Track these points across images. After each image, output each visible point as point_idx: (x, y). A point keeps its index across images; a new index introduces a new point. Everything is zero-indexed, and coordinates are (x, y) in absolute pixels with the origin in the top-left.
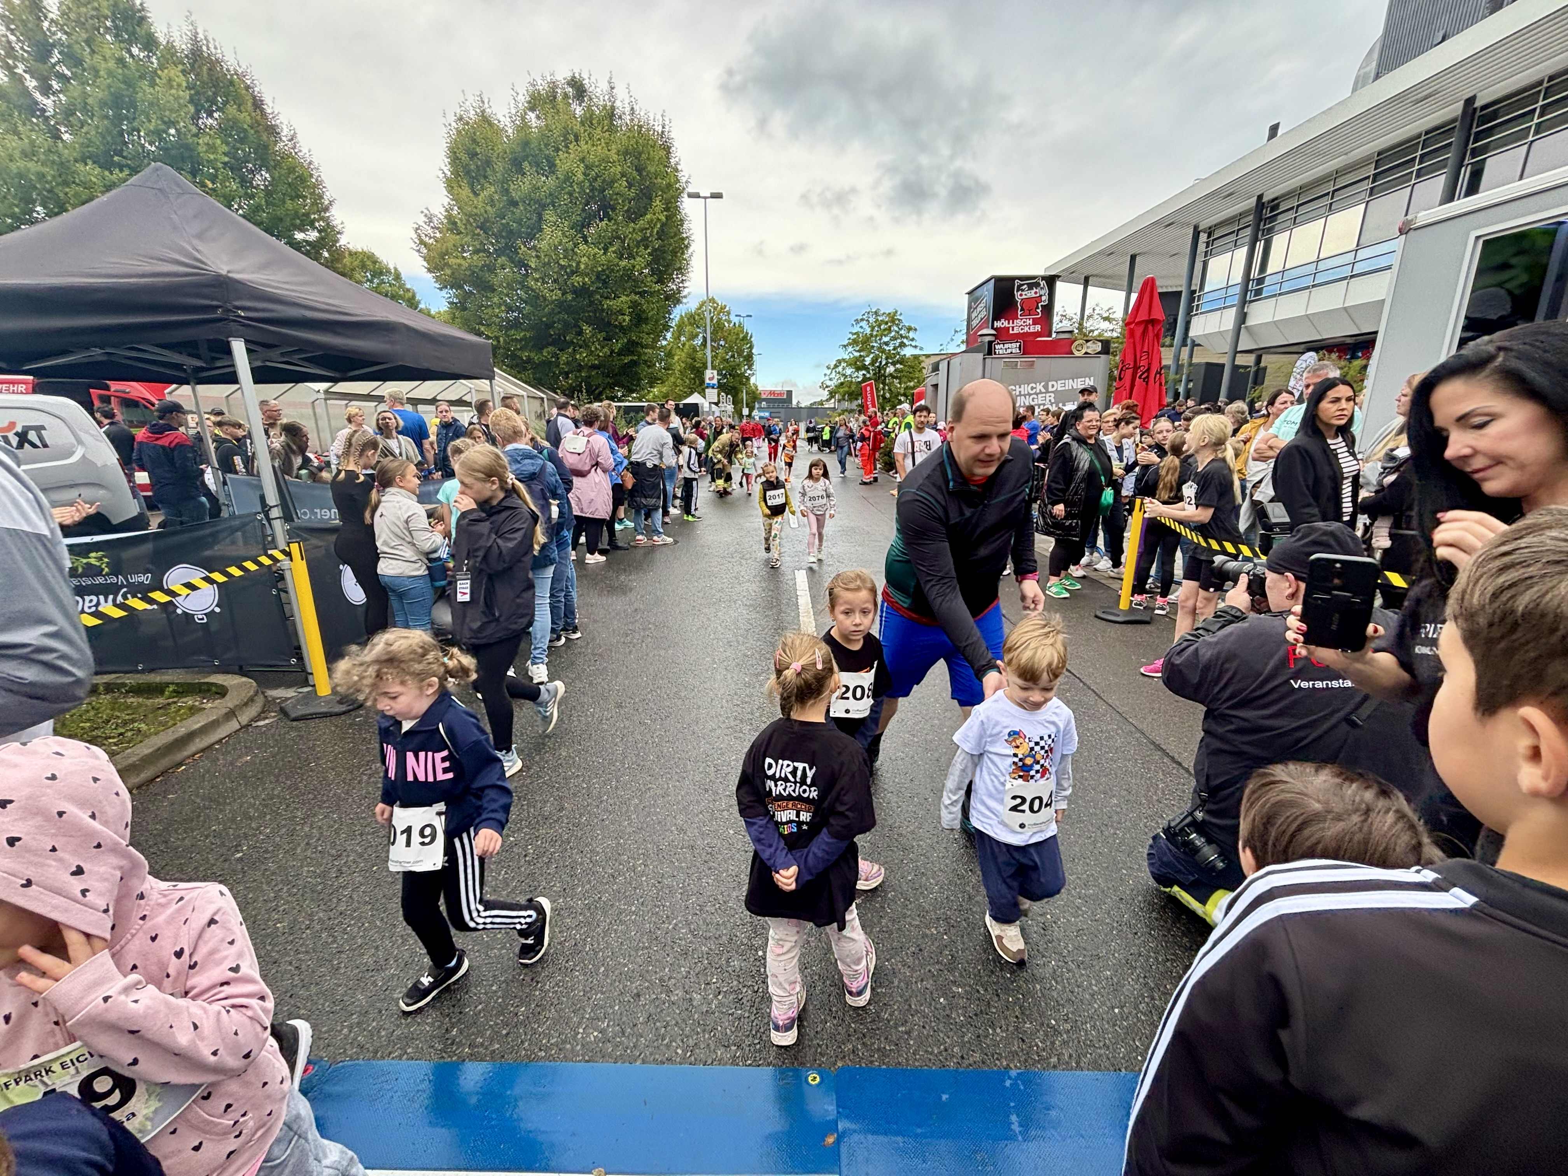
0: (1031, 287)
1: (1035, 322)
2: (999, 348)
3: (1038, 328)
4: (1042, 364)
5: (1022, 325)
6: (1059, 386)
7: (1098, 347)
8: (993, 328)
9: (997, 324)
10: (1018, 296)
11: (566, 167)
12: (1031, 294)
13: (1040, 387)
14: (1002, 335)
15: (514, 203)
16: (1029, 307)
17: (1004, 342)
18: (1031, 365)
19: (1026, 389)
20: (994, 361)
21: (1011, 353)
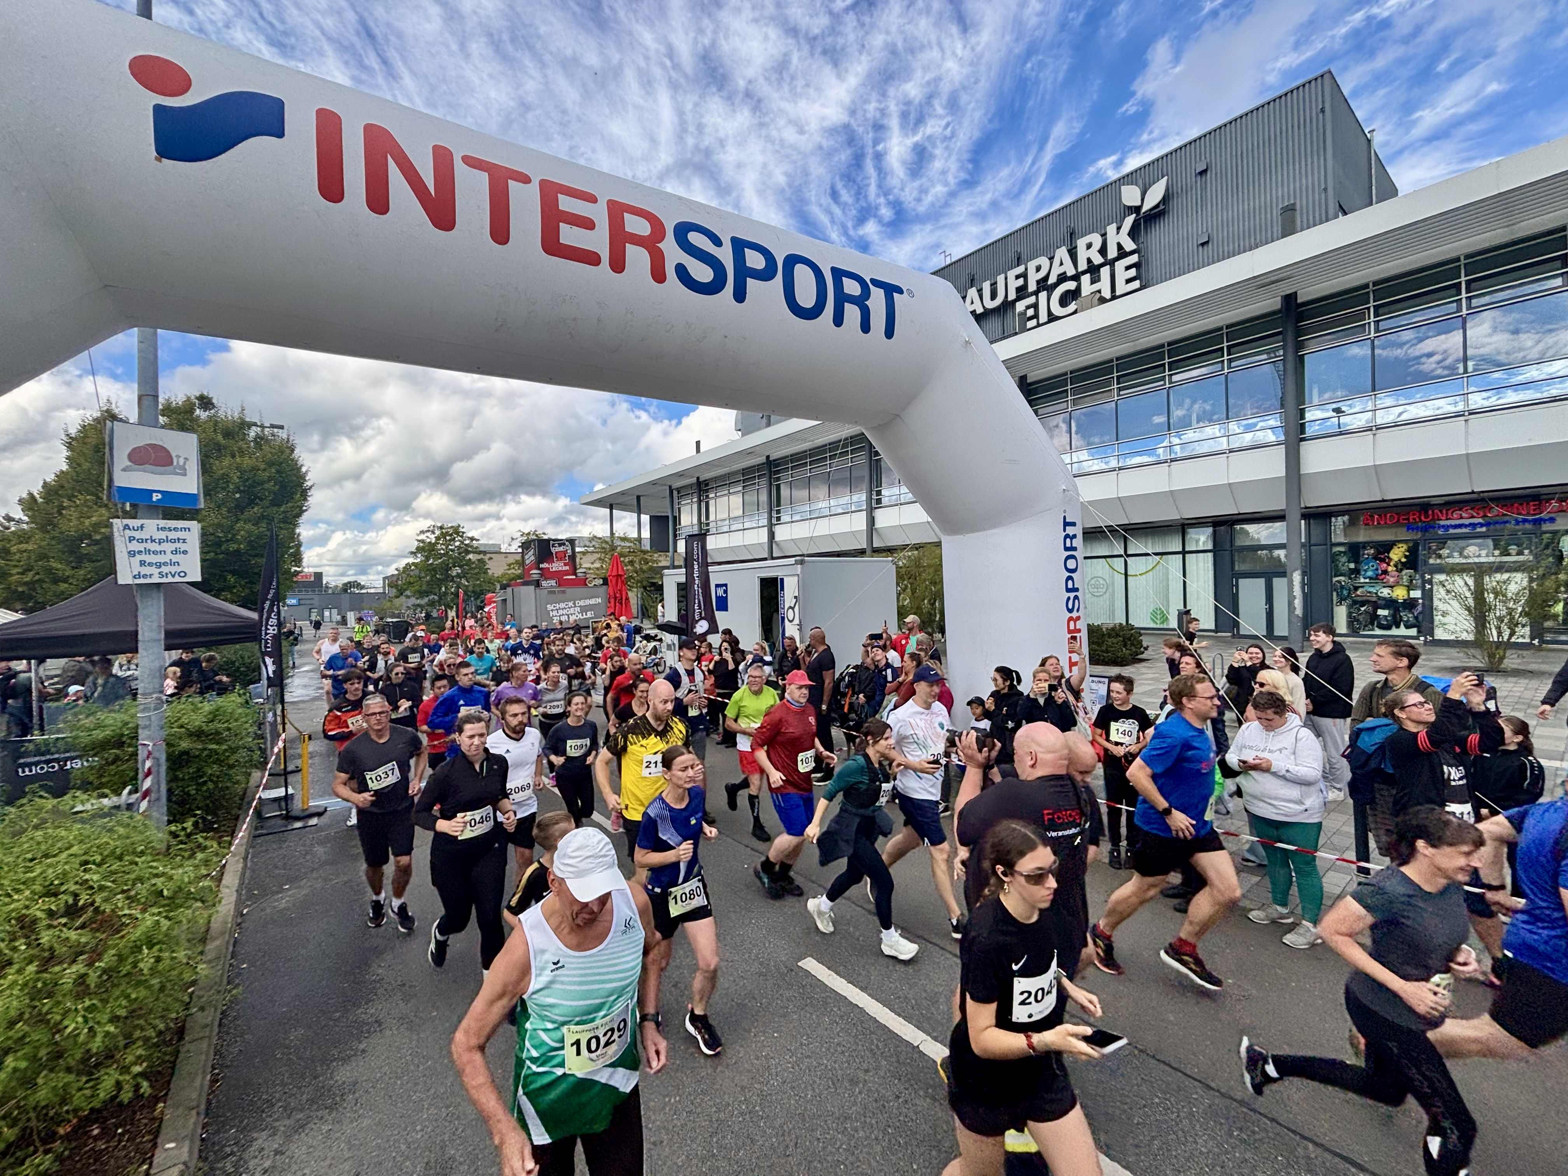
0: (560, 545)
1: (565, 565)
2: (544, 583)
3: (567, 568)
4: (570, 591)
5: (557, 566)
6: (582, 603)
7: (601, 582)
8: (539, 569)
9: (541, 566)
10: (553, 550)
12: (561, 549)
13: (571, 604)
14: (546, 574)
16: (561, 556)
17: (546, 579)
18: (564, 592)
19: (562, 605)
20: (541, 590)
21: (551, 585)
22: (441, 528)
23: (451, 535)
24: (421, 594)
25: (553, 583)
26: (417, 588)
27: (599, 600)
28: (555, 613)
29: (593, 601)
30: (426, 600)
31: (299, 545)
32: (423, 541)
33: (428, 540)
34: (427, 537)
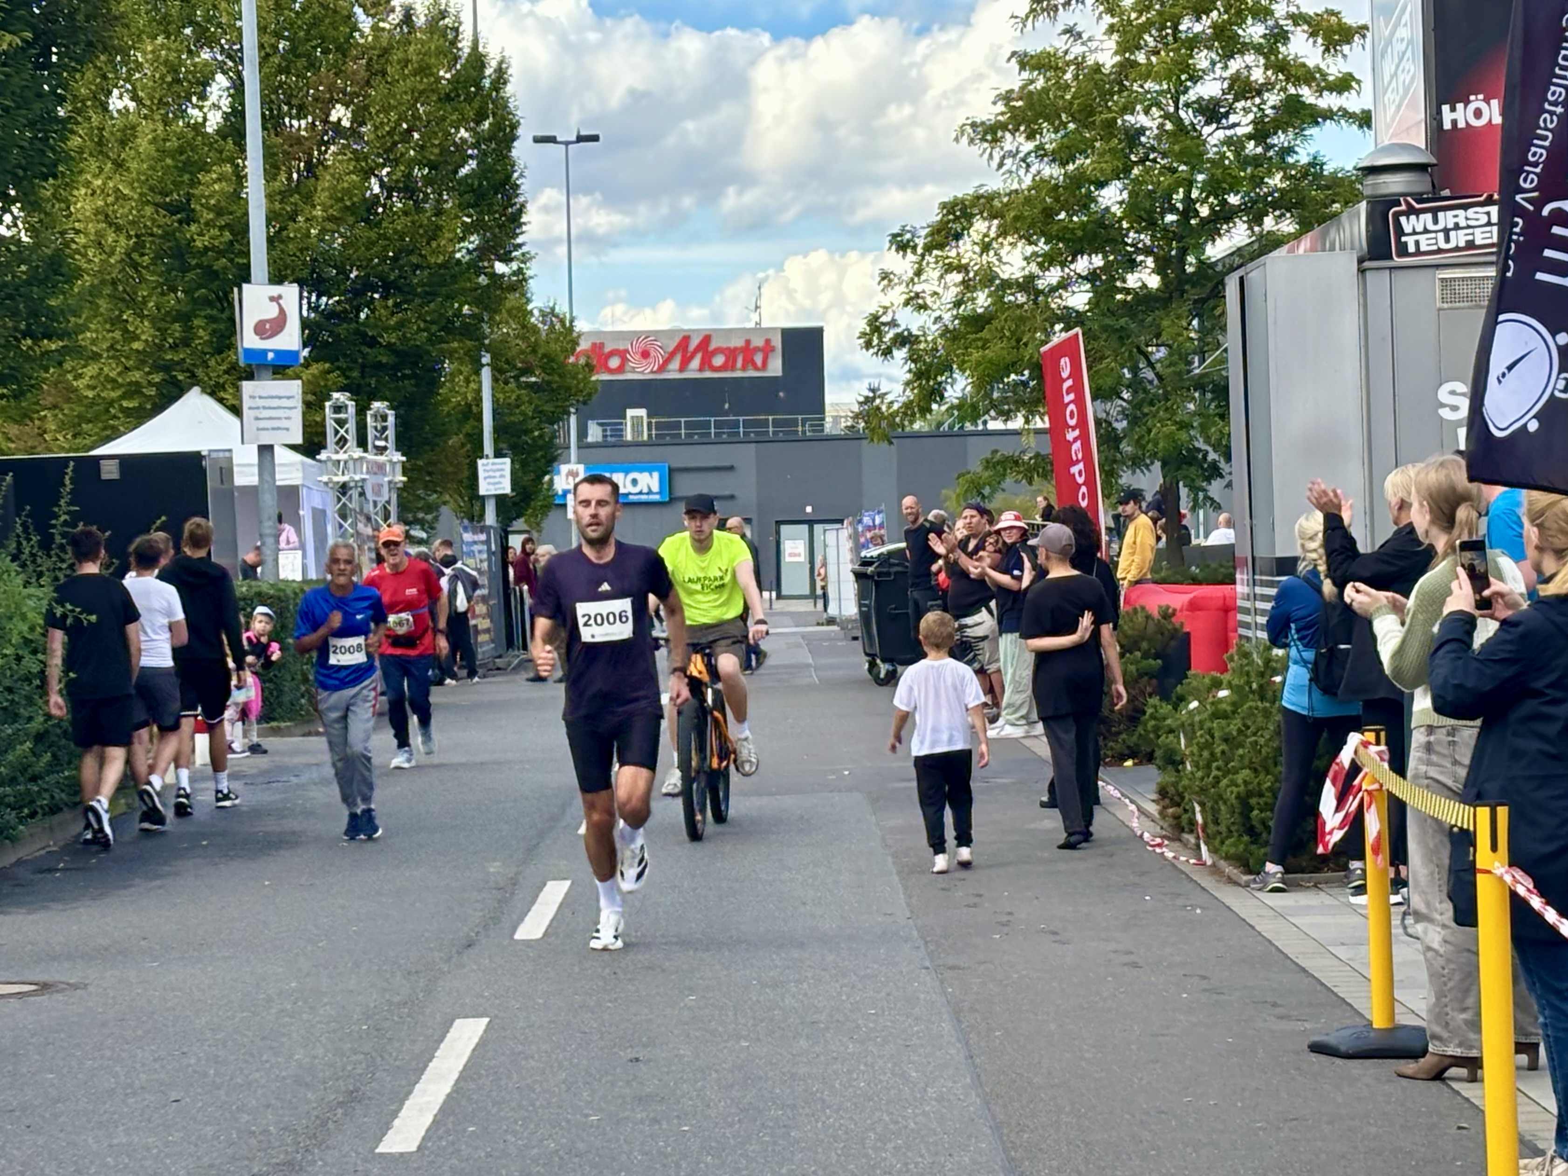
2: (1422, 230)
20: (1398, 275)
21: (1471, 245)
25: (1477, 224)
32: (1050, 64)
33: (1077, 50)
34: (1070, 31)
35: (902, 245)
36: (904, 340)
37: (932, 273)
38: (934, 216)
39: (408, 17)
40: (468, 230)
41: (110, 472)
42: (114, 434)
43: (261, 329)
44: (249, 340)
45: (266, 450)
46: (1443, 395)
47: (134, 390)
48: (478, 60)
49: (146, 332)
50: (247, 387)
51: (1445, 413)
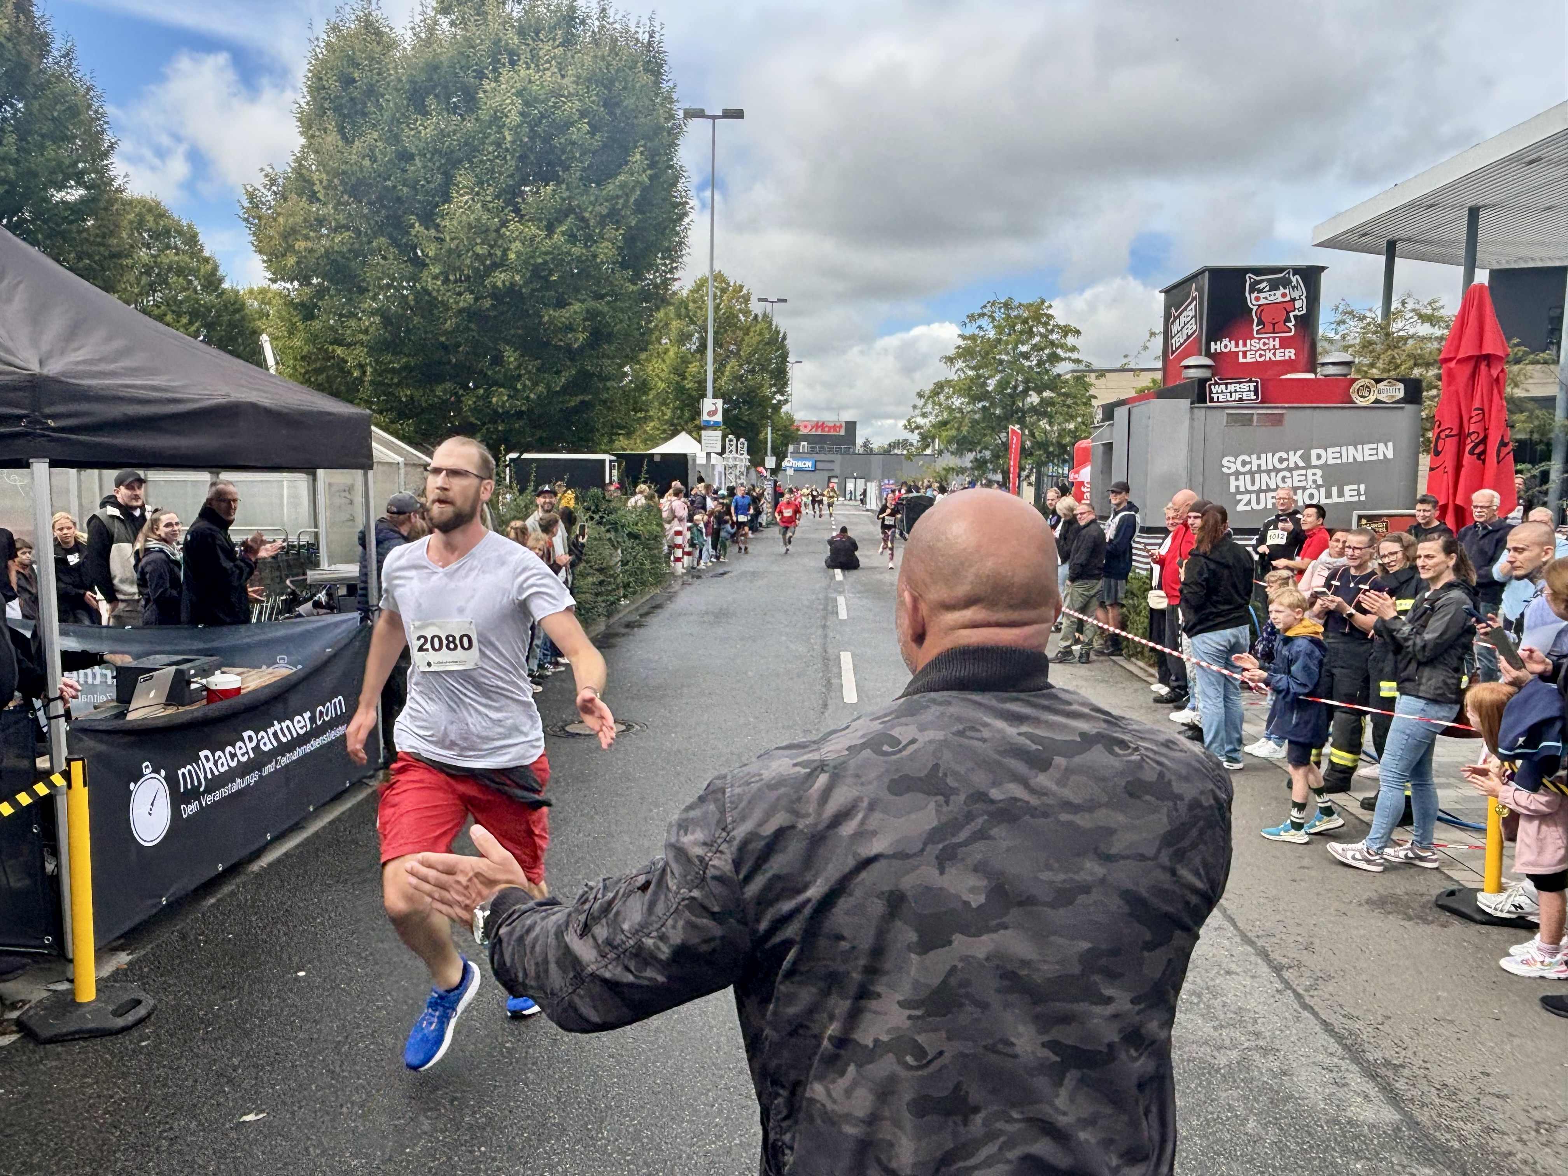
0: (1274, 286)
1: (1285, 344)
2: (1220, 392)
3: (1290, 353)
4: (1297, 418)
5: (1261, 348)
6: (1330, 456)
8: (1207, 353)
9: (1216, 347)
10: (1253, 301)
11: (494, 103)
12: (1277, 296)
13: (1295, 458)
14: (1224, 368)
15: (406, 157)
17: (1227, 379)
18: (1278, 420)
19: (1269, 460)
20: (1209, 412)
21: (1241, 399)
22: (1007, 305)
23: (1025, 322)
24: (963, 444)
25: (1245, 390)
26: (953, 432)
27: (1387, 451)
28: (1244, 482)
29: (1365, 453)
30: (970, 456)
31: (784, 357)
32: (973, 338)
33: (982, 333)
34: (980, 327)
35: (920, 395)
36: (918, 427)
37: (930, 406)
38: (932, 387)
39: (756, 316)
40: (771, 386)
41: (657, 459)
42: (658, 445)
43: (709, 414)
44: (705, 417)
45: (708, 454)
46: (1225, 462)
47: (664, 431)
48: (778, 332)
49: (669, 413)
50: (703, 433)
51: (1225, 470)
